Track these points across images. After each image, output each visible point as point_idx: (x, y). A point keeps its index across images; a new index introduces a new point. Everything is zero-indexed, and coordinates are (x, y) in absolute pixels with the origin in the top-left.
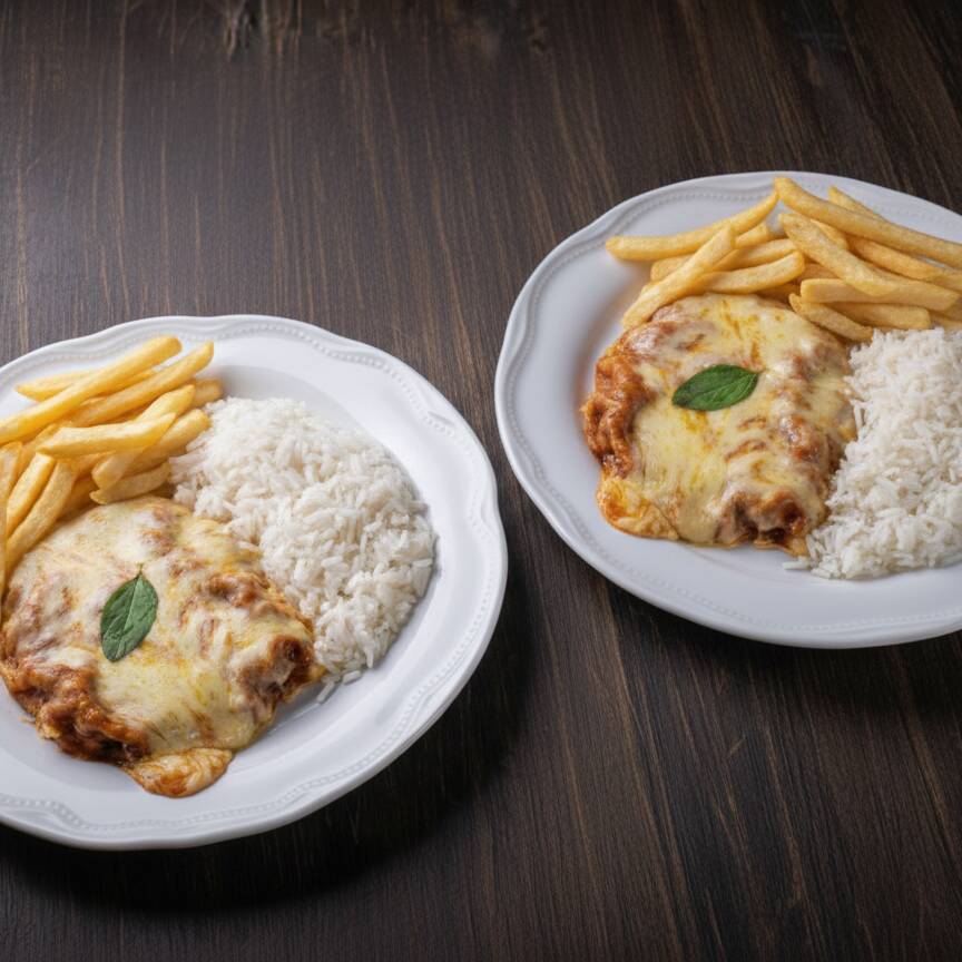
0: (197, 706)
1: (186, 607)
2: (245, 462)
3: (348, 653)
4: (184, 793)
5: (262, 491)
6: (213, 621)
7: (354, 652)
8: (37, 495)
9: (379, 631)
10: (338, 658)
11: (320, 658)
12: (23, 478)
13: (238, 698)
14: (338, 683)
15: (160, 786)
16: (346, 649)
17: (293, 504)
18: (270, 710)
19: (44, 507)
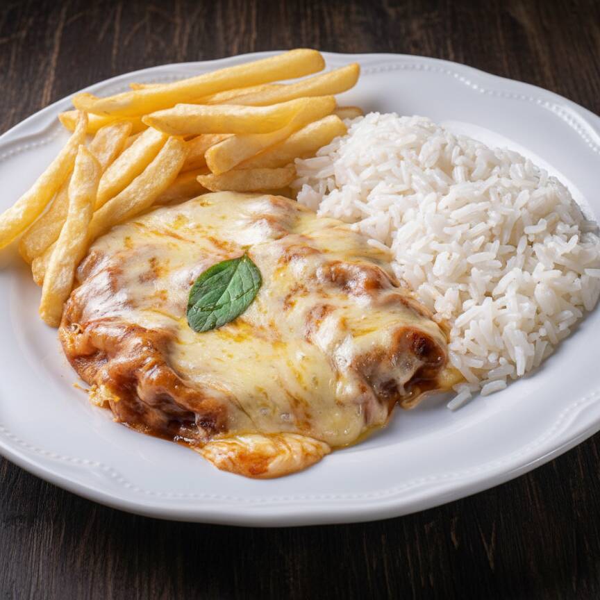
0: (294, 388)
1: (295, 291)
2: (385, 158)
3: (492, 358)
4: (265, 474)
5: (403, 187)
6: (325, 307)
7: (500, 356)
8: (137, 171)
9: (535, 336)
10: (478, 364)
11: (455, 361)
12: (125, 154)
13: (348, 388)
14: (476, 394)
15: (234, 464)
16: (490, 352)
17: (438, 201)
18: (385, 412)
19: (144, 182)
